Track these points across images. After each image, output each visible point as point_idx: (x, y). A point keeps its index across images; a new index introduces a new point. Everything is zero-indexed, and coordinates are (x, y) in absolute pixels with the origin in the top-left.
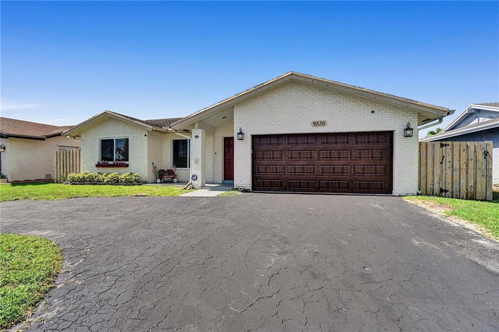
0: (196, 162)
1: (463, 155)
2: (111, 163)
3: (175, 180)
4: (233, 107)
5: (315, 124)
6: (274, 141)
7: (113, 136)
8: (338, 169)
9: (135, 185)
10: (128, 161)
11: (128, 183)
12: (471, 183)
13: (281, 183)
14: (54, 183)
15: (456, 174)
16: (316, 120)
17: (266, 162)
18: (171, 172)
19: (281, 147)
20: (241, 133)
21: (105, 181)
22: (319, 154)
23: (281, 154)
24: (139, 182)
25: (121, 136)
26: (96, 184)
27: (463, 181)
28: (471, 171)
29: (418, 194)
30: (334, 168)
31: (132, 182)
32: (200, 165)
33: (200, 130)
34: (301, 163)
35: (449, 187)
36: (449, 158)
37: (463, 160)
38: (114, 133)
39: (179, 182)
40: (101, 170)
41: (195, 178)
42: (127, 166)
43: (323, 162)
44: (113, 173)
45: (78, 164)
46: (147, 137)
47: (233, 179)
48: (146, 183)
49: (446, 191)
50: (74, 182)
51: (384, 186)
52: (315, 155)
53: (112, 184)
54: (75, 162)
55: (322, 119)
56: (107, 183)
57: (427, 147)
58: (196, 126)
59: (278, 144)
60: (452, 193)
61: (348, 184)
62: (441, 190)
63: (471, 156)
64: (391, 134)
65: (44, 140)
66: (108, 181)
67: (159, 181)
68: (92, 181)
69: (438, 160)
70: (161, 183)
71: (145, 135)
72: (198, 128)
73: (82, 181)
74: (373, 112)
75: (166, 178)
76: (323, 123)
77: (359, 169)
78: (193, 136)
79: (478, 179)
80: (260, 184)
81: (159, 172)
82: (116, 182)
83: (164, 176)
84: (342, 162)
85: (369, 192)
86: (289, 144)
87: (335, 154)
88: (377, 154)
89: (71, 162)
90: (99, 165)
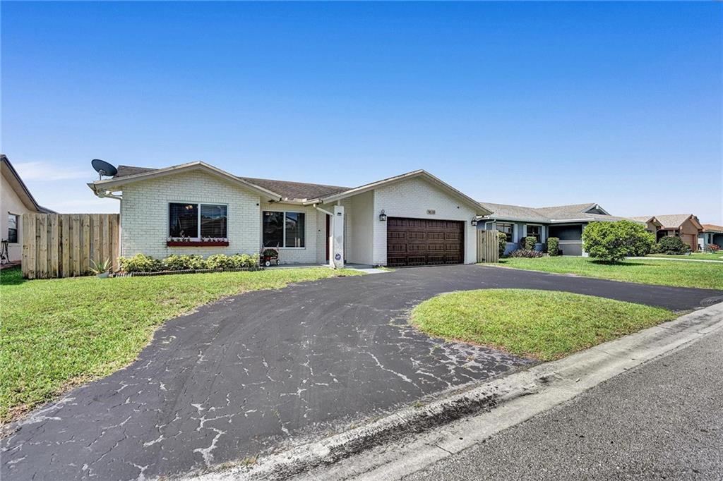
2: (192, 239)
3: (279, 263)
4: (375, 189)
5: (429, 212)
6: (399, 222)
7: (196, 199)
10: (226, 236)
12: (493, 255)
13: (404, 259)
15: (488, 249)
16: (430, 209)
17: (394, 241)
19: (404, 228)
20: (383, 215)
22: (427, 236)
25: (214, 201)
27: (490, 254)
28: (492, 247)
29: (476, 262)
30: (435, 246)
32: (342, 244)
33: (343, 208)
34: (417, 242)
36: (485, 240)
37: (490, 241)
39: (282, 265)
41: (339, 257)
42: (227, 244)
46: (259, 206)
49: (484, 260)
51: (459, 258)
58: (339, 203)
60: (487, 260)
61: (443, 258)
64: (463, 223)
66: (215, 267)
67: (268, 263)
68: (182, 268)
69: (481, 240)
70: (270, 266)
71: (258, 205)
72: (341, 205)
74: (458, 208)
75: (272, 260)
78: (336, 212)
79: (495, 252)
80: (394, 261)
84: (440, 242)
85: (453, 263)
86: (409, 226)
87: (436, 236)
88: (456, 236)
89: (86, 236)
90: (170, 244)
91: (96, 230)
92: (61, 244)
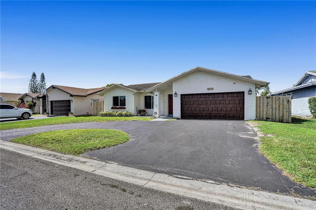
0: (156, 106)
1: (277, 102)
2: (118, 107)
3: (146, 115)
4: (172, 82)
5: (208, 89)
6: (191, 97)
7: (118, 95)
8: (219, 109)
9: (129, 117)
10: (125, 106)
11: (126, 116)
12: (281, 115)
13: (194, 115)
14: (92, 116)
15: (274, 111)
16: (209, 87)
17: (187, 106)
18: (144, 111)
19: (194, 99)
20: (176, 94)
21: (116, 115)
22: (211, 102)
23: (194, 102)
24: (130, 115)
25: (122, 95)
26: (112, 116)
27: (277, 114)
28: (281, 109)
29: (255, 120)
30: (217, 109)
31: (128, 115)
32: (158, 108)
33: (158, 92)
34: (203, 106)
35: (270, 117)
36: (270, 104)
37: (277, 104)
38: (119, 93)
39: (148, 115)
40: (113, 110)
41: (156, 113)
42: (125, 108)
43: (212, 106)
44: (120, 111)
45: (103, 108)
47: (172, 114)
48: (133, 116)
49: (269, 119)
50: (103, 115)
52: (209, 103)
53: (119, 116)
54: (101, 107)
55: (211, 87)
56: (117, 116)
57: (260, 99)
58: (156, 91)
59: (192, 98)
60: (272, 119)
61: (224, 116)
62: (267, 118)
63: (281, 102)
64: (243, 92)
65: (86, 96)
67: (139, 115)
68: (110, 115)
69: (265, 104)
70: (140, 116)
71: (133, 95)
72: (157, 92)
73: (106, 115)
74: (234, 83)
75: (142, 113)
76: (212, 89)
77: (229, 109)
78: (155, 95)
79: (285, 113)
80: (185, 116)
81: (139, 111)
82: (121, 115)
83: (141, 113)
84: (221, 106)
85: (234, 119)
86: (197, 98)
87: (218, 102)
88: (237, 102)
89: (100, 107)
90: (112, 108)
91: (101, 105)
92: (96, 108)
